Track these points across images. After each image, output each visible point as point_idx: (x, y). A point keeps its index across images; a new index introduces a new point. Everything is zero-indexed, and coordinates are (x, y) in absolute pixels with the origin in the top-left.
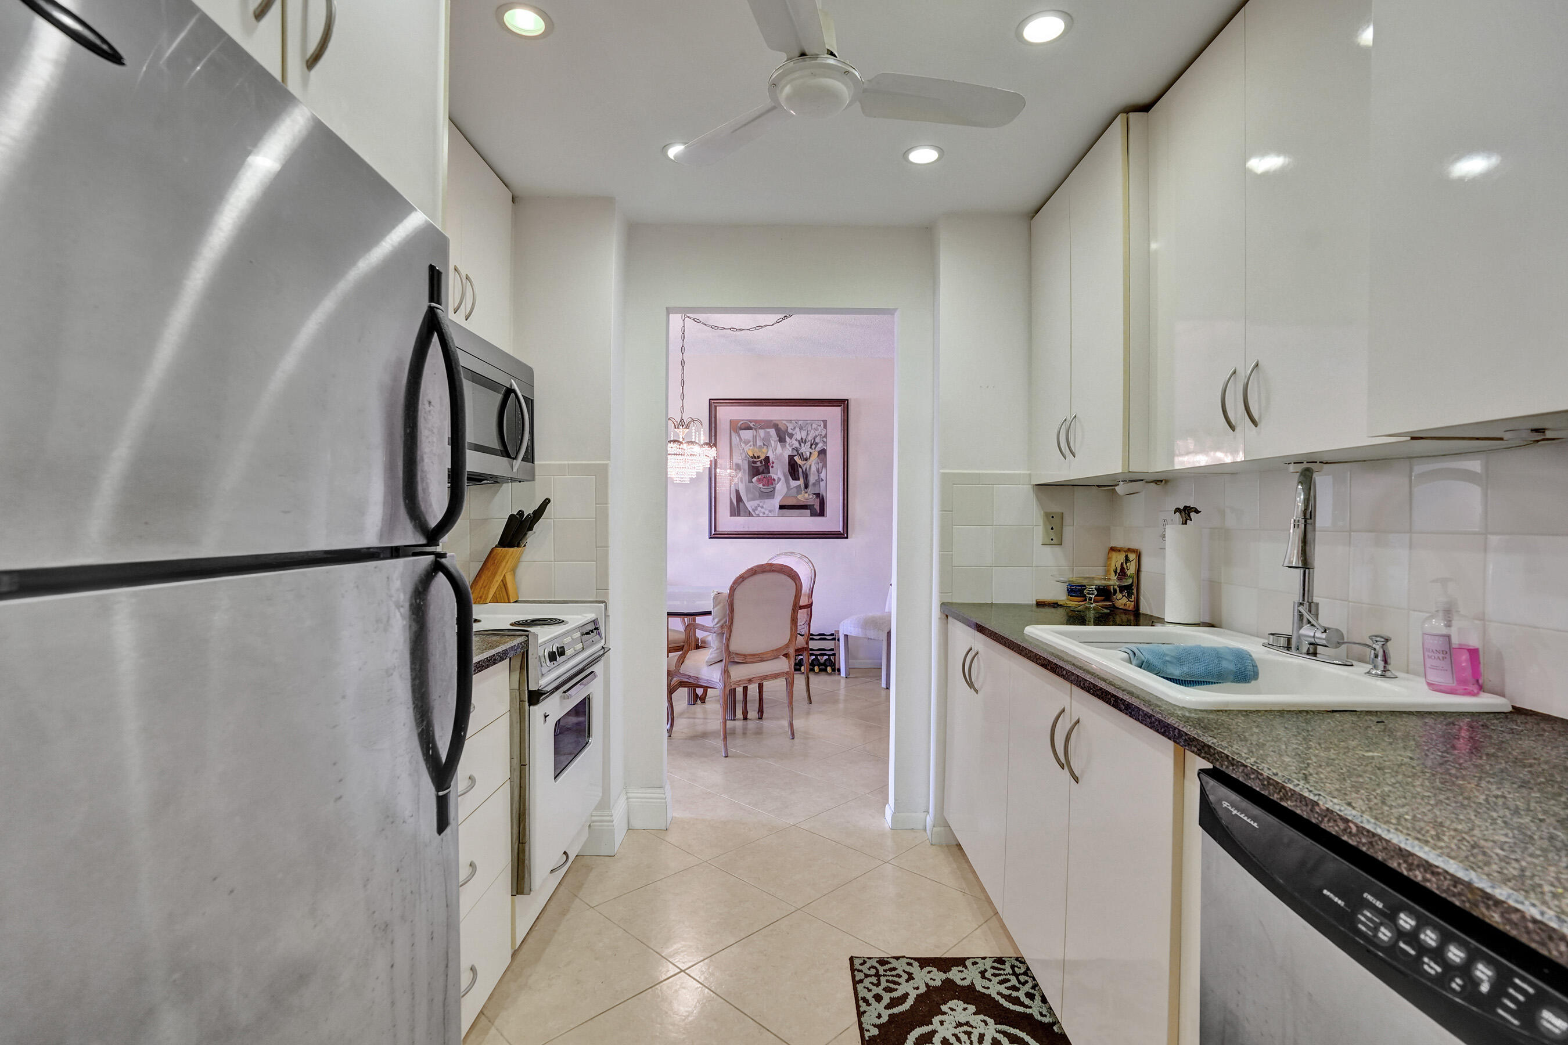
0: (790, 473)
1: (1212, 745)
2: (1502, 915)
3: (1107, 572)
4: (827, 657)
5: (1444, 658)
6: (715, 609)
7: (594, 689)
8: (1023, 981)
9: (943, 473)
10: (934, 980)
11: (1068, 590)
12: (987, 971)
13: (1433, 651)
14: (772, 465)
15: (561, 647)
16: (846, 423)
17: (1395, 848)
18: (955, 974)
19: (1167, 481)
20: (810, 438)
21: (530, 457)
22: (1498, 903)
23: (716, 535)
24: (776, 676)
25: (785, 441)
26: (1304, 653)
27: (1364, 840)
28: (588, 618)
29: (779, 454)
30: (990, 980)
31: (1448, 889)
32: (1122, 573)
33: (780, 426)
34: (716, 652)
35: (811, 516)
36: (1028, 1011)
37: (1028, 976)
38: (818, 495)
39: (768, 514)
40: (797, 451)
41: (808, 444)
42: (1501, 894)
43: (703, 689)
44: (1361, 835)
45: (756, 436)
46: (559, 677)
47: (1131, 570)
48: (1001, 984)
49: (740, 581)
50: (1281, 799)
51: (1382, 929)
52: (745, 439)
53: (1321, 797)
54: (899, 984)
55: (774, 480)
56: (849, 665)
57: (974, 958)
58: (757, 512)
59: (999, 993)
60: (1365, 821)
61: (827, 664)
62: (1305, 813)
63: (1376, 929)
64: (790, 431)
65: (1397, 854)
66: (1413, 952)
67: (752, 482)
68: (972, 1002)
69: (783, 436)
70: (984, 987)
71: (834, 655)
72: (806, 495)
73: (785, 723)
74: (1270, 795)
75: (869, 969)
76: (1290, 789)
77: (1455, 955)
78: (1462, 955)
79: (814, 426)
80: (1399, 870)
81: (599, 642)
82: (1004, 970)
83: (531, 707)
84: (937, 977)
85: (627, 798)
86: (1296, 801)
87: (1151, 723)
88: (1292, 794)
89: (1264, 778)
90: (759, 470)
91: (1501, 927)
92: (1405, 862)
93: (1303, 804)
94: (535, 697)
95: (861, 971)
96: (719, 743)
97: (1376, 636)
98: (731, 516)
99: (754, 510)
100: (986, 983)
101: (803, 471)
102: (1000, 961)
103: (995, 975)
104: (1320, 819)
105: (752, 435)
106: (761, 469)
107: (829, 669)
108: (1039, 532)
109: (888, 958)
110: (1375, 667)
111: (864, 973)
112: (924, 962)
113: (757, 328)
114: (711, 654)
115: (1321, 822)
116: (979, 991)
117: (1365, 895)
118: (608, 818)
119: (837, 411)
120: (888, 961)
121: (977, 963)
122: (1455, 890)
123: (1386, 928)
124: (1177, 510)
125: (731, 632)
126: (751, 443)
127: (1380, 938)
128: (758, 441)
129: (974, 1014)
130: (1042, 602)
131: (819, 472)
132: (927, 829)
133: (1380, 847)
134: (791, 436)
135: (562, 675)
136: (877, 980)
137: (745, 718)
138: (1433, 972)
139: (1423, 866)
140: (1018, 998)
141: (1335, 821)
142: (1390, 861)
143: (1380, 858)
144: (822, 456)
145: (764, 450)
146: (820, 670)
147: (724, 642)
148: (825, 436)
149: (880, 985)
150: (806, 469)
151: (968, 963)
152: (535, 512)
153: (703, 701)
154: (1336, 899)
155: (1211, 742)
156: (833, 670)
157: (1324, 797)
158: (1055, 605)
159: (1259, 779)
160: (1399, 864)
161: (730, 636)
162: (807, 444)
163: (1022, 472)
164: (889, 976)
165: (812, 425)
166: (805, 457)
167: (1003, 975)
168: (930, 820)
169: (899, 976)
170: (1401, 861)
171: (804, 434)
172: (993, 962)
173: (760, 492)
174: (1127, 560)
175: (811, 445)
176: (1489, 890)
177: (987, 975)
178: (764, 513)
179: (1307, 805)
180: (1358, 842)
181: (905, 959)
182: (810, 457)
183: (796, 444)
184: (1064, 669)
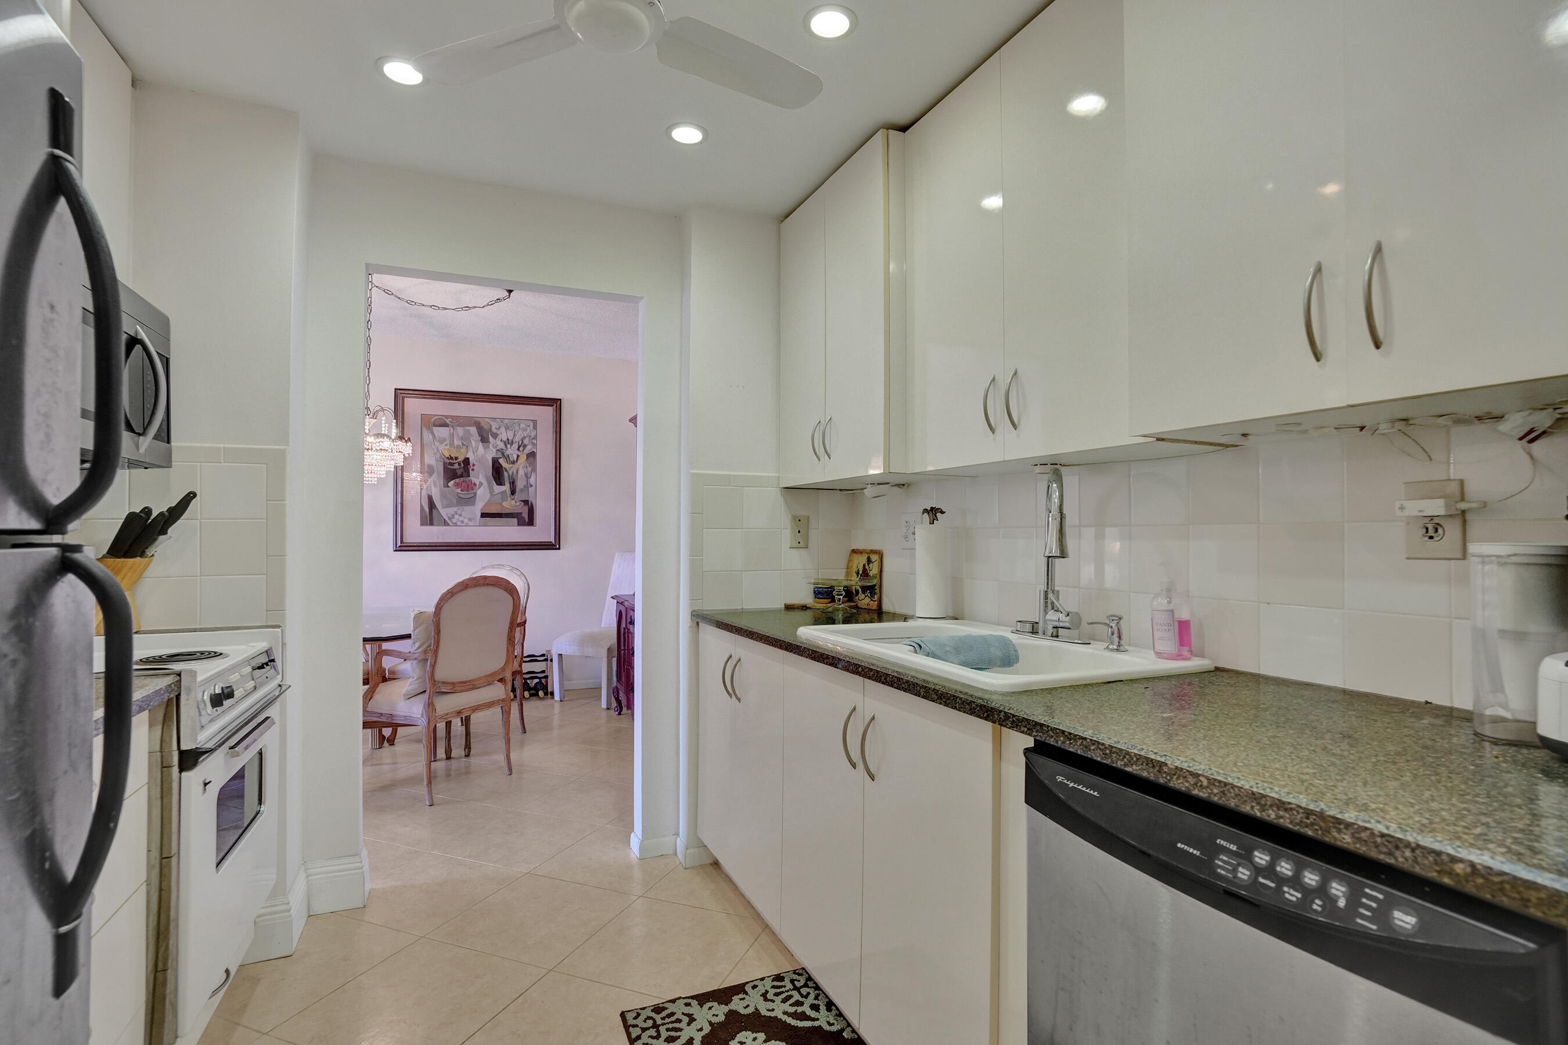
0: (493, 477)
1: (1045, 723)
2: (1353, 836)
3: (848, 574)
4: (538, 680)
5: (1169, 630)
6: (417, 631)
7: (267, 740)
8: (805, 994)
9: (694, 474)
10: (717, 1016)
11: (815, 592)
12: (768, 992)
13: (1161, 624)
14: (472, 467)
15: (228, 687)
16: (558, 425)
17: (1248, 793)
18: (737, 1004)
19: (909, 485)
20: (517, 439)
21: (165, 435)
22: (1348, 825)
23: (403, 547)
24: (490, 705)
25: (488, 442)
26: (1049, 636)
27: (1215, 791)
28: (259, 648)
29: (481, 456)
30: (773, 1001)
31: (1301, 822)
32: (865, 574)
33: (482, 424)
34: (417, 681)
35: (519, 525)
36: (816, 1024)
37: (808, 987)
38: (526, 502)
39: (467, 523)
40: (503, 454)
41: (516, 446)
42: (1351, 818)
43: (391, 729)
44: (1212, 787)
45: (453, 434)
46: (225, 728)
47: (874, 570)
48: (784, 1003)
49: (448, 597)
50: (1126, 765)
51: (1240, 869)
52: (439, 438)
53: (1167, 757)
54: (681, 1030)
55: (475, 484)
56: (563, 688)
57: (753, 981)
58: (454, 521)
59: (785, 1013)
60: (1215, 773)
61: (539, 687)
62: (1152, 775)
63: (1235, 870)
64: (494, 430)
65: (1250, 798)
66: (1272, 885)
67: (448, 486)
68: (761, 1030)
69: (485, 435)
70: (768, 1010)
71: (546, 677)
72: (513, 502)
73: (501, 758)
74: (1113, 763)
75: (645, 1021)
76: (1135, 754)
77: (1310, 879)
78: (1317, 878)
79: (522, 426)
80: (1253, 813)
81: (274, 678)
82: (785, 986)
83: (183, 774)
84: (718, 1012)
85: (308, 876)
86: (1142, 764)
87: (971, 709)
88: (1138, 759)
89: (1105, 748)
90: (457, 473)
91: (1351, 847)
92: (1258, 804)
93: (1150, 767)
94: (189, 759)
95: (637, 1026)
96: (423, 790)
97: (1111, 616)
98: (422, 524)
99: (450, 519)
100: (770, 1005)
101: (509, 476)
102: (779, 978)
103: (777, 994)
104: (1168, 778)
105: (448, 433)
106: (459, 472)
107: (541, 693)
108: (787, 535)
109: (663, 1003)
110: (1112, 643)
111: (640, 1028)
112: (702, 999)
113: (464, 309)
114: (410, 685)
115: (1169, 781)
116: (765, 1016)
117: (1218, 841)
118: (282, 908)
119: (549, 411)
120: (663, 1007)
121: (757, 986)
122: (1308, 821)
123: (1244, 868)
124: (925, 511)
125: (436, 657)
126: (447, 442)
127: (1240, 878)
128: (455, 440)
129: (765, 1041)
130: (791, 605)
131: (527, 477)
132: (678, 852)
133: (1233, 795)
134: (495, 436)
135: (228, 725)
136: (656, 1032)
137: (449, 757)
138: (1294, 899)
139: (1276, 804)
140: (803, 1013)
141: (1185, 777)
142: (1243, 806)
143: (1233, 804)
144: (531, 459)
145: (463, 450)
146: (531, 695)
147: (428, 670)
148: (535, 438)
149: (660, 1037)
150: (513, 473)
151: (748, 988)
152: (171, 510)
153: (391, 741)
154: (1191, 850)
155: (1043, 720)
156: (546, 694)
157: (1171, 757)
158: (804, 608)
159: (1100, 749)
160: (1252, 807)
161: (435, 662)
162: (514, 445)
163: (770, 475)
164: (668, 1023)
165: (519, 425)
166: (511, 459)
167: (784, 992)
168: (681, 842)
169: (679, 1021)
170: (1254, 804)
171: (510, 436)
172: (772, 981)
173: (458, 498)
174: (869, 561)
175: (519, 447)
176: (1339, 816)
177: (770, 996)
178: (462, 522)
179: (1154, 766)
180: (1210, 793)
181: (682, 999)
182: (517, 460)
183: (501, 445)
184: (860, 666)
